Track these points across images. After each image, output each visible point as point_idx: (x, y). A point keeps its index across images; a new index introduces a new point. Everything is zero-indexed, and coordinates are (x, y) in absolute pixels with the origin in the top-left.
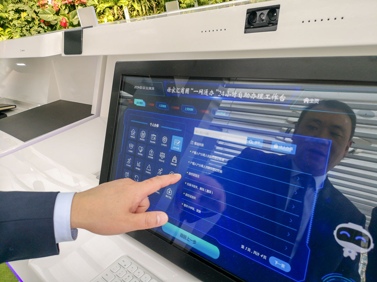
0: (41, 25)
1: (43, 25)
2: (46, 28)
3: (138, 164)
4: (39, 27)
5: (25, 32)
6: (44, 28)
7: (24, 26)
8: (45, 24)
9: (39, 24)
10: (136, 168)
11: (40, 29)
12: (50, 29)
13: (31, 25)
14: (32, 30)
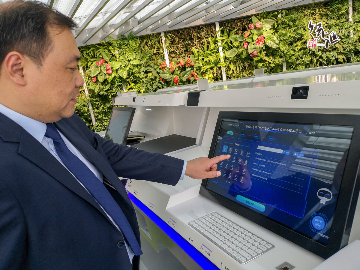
0: (160, 81)
1: (161, 82)
2: (163, 83)
3: (227, 166)
4: (158, 83)
5: (149, 86)
6: (162, 84)
7: (149, 83)
8: (163, 81)
9: (159, 81)
10: (225, 168)
11: (159, 84)
12: (166, 84)
13: (153, 82)
14: (154, 85)
